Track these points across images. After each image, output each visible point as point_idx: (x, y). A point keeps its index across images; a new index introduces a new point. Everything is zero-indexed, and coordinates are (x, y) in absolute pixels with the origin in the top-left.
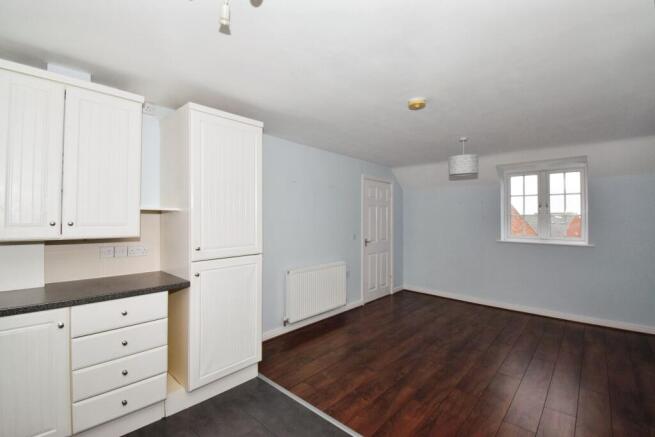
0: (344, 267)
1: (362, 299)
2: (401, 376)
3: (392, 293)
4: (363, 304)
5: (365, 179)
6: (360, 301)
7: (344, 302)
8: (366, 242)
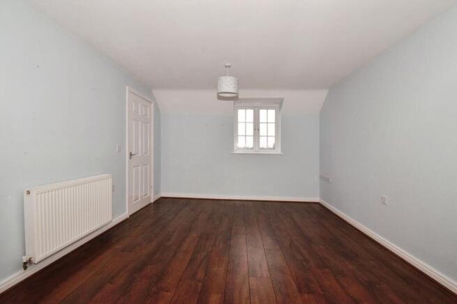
0: (110, 180)
1: (127, 212)
2: (200, 284)
3: (152, 201)
4: (128, 216)
5: (130, 92)
6: (125, 215)
7: (110, 218)
8: (131, 155)
